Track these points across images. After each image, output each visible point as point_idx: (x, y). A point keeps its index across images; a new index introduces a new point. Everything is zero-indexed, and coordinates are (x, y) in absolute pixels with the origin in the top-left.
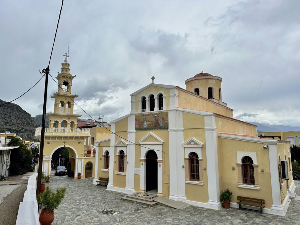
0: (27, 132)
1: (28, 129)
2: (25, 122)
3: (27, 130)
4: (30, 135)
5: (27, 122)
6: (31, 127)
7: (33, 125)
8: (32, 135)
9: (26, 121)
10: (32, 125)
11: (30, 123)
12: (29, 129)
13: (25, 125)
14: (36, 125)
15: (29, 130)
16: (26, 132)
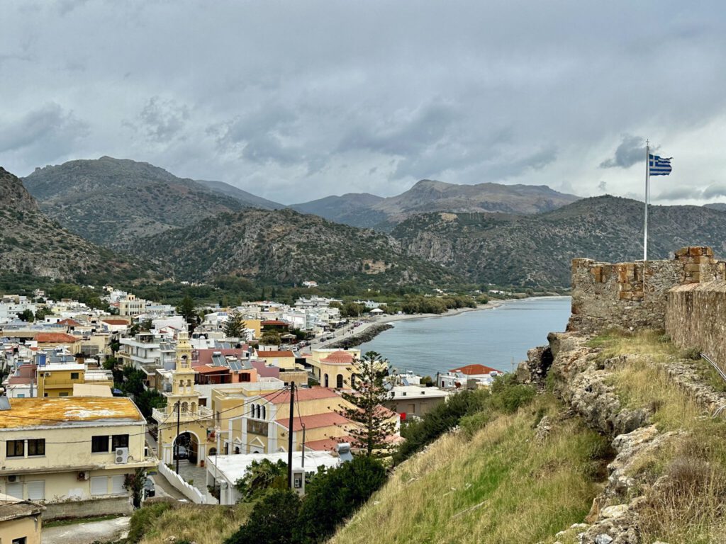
0: (16, 248)
1: (17, 237)
2: (5, 208)
3: (14, 242)
4: (25, 260)
5: (9, 210)
6: (27, 228)
7: (35, 221)
8: (34, 262)
9: (8, 206)
10: (30, 222)
11: (22, 214)
12: (21, 236)
13: (6, 221)
14: (46, 221)
15: (21, 240)
16: (10, 250)
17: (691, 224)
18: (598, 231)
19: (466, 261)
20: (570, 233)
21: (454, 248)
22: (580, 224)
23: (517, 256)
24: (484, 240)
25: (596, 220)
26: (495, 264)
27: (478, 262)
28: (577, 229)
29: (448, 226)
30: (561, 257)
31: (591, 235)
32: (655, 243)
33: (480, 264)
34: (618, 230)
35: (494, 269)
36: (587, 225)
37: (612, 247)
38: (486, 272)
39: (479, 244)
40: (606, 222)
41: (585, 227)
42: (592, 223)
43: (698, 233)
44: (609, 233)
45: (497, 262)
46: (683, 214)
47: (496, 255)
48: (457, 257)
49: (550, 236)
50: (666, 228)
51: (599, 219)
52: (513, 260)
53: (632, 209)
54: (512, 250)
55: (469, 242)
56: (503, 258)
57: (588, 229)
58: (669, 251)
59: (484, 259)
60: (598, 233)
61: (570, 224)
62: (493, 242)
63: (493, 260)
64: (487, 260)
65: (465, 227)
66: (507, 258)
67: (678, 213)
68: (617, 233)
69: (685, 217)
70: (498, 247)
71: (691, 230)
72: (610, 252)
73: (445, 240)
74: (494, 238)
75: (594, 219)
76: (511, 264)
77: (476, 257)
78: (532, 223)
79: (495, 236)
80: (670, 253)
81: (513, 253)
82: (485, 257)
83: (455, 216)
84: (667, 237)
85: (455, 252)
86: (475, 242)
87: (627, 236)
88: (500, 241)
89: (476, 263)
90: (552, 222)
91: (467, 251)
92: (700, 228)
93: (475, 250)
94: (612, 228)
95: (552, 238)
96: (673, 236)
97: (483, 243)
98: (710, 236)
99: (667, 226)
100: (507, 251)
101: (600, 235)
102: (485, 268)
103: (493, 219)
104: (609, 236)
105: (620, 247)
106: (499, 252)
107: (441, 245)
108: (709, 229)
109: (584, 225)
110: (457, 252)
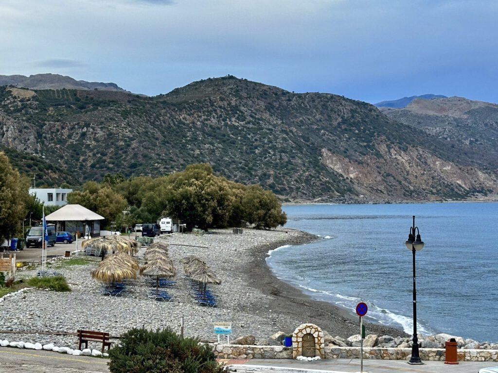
17: (334, 116)
18: (233, 119)
19: (62, 157)
20: (198, 120)
21: (39, 136)
22: (210, 109)
23: (142, 149)
24: (88, 125)
25: (229, 104)
26: (108, 160)
27: (82, 158)
28: (207, 116)
29: (24, 107)
30: (197, 152)
31: (226, 125)
32: (302, 137)
33: (84, 161)
34: (259, 119)
35: (108, 168)
36: (218, 111)
37: (256, 140)
38: (96, 174)
39: (80, 131)
40: (242, 108)
41: (217, 114)
42: (224, 109)
43: (343, 127)
44: (249, 123)
45: (111, 158)
46: (322, 103)
47: (108, 147)
48: (47, 150)
49: (174, 124)
50: (309, 119)
51: (233, 103)
52: (135, 155)
53: (265, 94)
54: (132, 139)
55: (63, 128)
56: (120, 152)
57: (221, 116)
58: (322, 147)
59: (91, 154)
60: (234, 121)
61: (199, 109)
62: (102, 128)
63: (104, 154)
64: (94, 155)
65: (51, 109)
66: (125, 152)
67: (317, 102)
68: (258, 123)
69: (325, 106)
70: (110, 134)
71: (335, 123)
72: (256, 148)
73: (26, 124)
74: (102, 123)
75: (226, 103)
76: (133, 161)
77: (76, 151)
78: (148, 106)
79: (103, 120)
80: (323, 150)
81: (134, 144)
82: (91, 150)
83: (33, 93)
84: (313, 131)
85: (43, 143)
86: (73, 128)
87: (270, 127)
88: (112, 127)
89: (78, 160)
90: (173, 105)
91: (61, 142)
92: (344, 121)
93: (74, 141)
94: (252, 116)
95: (178, 126)
96: (319, 130)
97: (85, 129)
98: (357, 131)
99: (310, 117)
100: (125, 141)
101: (237, 124)
102: (93, 166)
103: (92, 99)
104: (248, 126)
105: (266, 141)
106: (112, 143)
107: (20, 131)
108: (354, 123)
109: (215, 111)
110: (46, 143)
